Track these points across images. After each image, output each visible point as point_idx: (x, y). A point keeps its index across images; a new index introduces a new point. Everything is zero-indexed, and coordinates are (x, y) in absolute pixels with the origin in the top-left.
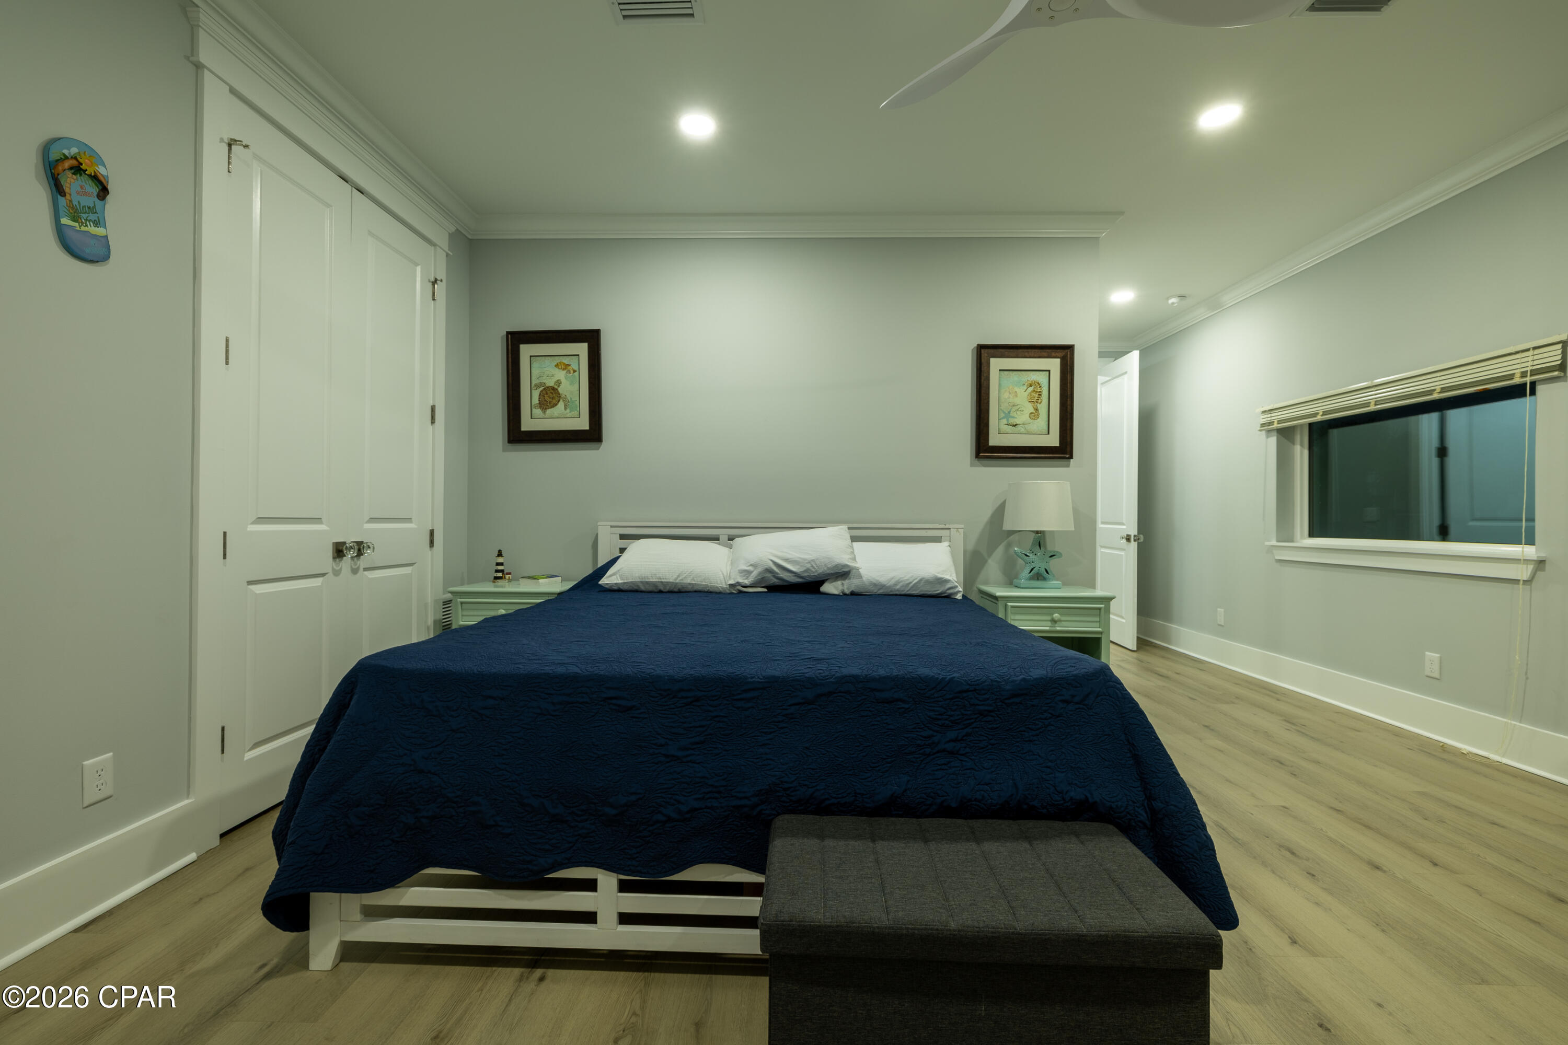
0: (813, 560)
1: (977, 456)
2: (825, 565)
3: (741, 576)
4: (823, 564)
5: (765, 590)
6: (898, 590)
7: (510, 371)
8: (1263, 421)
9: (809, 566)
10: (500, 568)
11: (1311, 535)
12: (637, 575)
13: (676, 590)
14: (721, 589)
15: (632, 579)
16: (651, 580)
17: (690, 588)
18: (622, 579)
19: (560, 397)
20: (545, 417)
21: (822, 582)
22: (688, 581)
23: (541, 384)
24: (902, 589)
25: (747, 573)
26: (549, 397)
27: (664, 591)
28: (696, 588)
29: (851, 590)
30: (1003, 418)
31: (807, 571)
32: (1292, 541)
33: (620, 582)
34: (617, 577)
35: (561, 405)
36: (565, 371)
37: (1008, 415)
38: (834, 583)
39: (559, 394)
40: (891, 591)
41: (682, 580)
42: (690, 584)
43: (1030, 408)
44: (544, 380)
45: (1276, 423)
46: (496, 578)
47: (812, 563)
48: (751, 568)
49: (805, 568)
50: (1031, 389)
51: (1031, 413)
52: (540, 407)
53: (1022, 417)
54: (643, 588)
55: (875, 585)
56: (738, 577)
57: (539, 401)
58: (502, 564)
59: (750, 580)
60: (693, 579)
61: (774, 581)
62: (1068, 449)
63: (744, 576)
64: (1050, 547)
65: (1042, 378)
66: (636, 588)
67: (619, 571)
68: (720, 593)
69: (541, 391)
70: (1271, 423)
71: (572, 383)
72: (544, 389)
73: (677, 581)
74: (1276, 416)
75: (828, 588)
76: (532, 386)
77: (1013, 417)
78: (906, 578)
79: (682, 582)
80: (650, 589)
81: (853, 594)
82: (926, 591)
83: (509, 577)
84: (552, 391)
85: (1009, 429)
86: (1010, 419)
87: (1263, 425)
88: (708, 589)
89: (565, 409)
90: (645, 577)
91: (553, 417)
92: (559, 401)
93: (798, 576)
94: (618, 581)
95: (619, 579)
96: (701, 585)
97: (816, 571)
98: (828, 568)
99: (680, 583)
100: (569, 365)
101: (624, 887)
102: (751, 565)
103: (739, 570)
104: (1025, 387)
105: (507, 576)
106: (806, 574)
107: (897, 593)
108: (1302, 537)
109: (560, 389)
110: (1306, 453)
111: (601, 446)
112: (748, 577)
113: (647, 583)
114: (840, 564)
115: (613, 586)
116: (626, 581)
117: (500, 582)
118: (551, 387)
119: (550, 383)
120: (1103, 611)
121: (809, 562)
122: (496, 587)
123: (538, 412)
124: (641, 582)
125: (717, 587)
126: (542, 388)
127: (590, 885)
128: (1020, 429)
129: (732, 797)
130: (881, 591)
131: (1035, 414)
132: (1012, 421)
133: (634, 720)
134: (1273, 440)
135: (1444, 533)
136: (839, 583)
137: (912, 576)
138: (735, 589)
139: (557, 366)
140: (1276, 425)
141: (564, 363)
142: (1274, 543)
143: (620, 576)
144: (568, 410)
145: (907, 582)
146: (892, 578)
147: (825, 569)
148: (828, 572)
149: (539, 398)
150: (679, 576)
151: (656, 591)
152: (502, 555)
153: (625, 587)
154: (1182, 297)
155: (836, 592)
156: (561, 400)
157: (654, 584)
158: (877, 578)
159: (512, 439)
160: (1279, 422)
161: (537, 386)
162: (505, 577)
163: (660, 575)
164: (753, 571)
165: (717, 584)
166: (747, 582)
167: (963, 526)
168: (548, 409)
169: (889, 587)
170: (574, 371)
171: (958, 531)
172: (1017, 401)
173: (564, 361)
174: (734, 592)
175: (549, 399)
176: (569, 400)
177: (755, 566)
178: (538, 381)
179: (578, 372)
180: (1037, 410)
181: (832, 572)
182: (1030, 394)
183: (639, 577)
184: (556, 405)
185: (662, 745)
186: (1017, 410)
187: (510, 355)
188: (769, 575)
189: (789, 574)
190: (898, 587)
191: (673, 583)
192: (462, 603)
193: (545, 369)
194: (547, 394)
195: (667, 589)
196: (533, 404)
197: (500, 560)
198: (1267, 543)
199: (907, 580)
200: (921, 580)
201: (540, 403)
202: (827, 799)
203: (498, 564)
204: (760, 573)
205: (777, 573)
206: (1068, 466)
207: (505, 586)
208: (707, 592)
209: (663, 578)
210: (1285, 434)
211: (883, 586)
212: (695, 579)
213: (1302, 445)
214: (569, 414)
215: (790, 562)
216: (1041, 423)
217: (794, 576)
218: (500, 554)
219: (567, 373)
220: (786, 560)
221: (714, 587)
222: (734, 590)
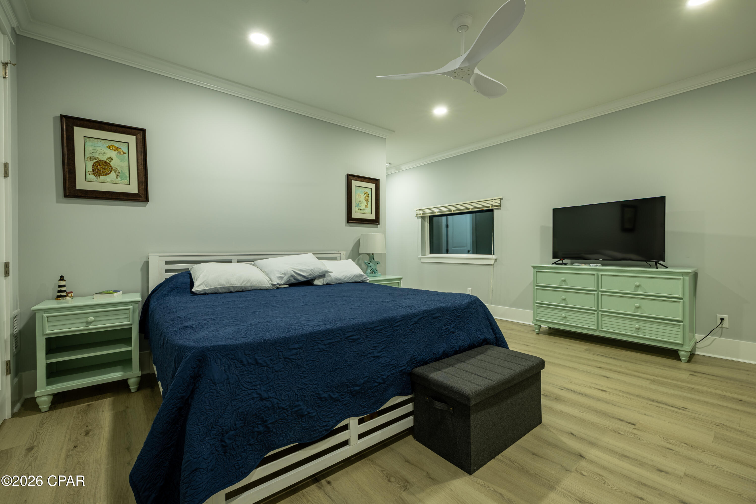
0: (312, 270)
1: (348, 222)
2: (318, 272)
3: (278, 280)
4: (317, 271)
5: (288, 286)
6: (346, 281)
7: (65, 145)
8: (416, 213)
9: (311, 272)
10: (63, 289)
11: (430, 253)
12: (217, 284)
13: (241, 290)
14: (267, 287)
15: (216, 286)
16: (226, 286)
17: (250, 288)
18: (206, 286)
19: (112, 169)
20: (99, 181)
21: (314, 279)
22: (249, 284)
23: (94, 158)
24: (347, 280)
25: (281, 278)
26: (101, 167)
27: (233, 291)
28: (253, 288)
29: (327, 283)
30: (356, 206)
31: (310, 274)
32: (425, 255)
33: (206, 289)
34: (203, 286)
35: (113, 174)
36: (116, 152)
37: (358, 205)
38: (319, 280)
39: (111, 167)
40: (343, 281)
41: (245, 284)
42: (250, 286)
43: (365, 203)
44: (97, 155)
45: (421, 214)
46: (58, 297)
47: (312, 271)
48: (282, 275)
49: (309, 274)
50: (365, 195)
51: (366, 205)
52: (94, 174)
53: (363, 207)
54: (220, 291)
55: (337, 279)
56: (277, 280)
57: (92, 169)
58: (64, 286)
59: (283, 281)
60: (251, 283)
61: (294, 281)
62: (378, 221)
63: (280, 280)
64: (376, 260)
65: (369, 191)
66: (216, 291)
67: (203, 282)
68: (267, 289)
69: (95, 163)
70: (420, 214)
71: (122, 161)
72: (97, 161)
73: (242, 285)
74: (422, 212)
75: (316, 282)
76: (86, 158)
77: (360, 206)
78: (349, 275)
79: (245, 285)
80: (224, 291)
81: (327, 284)
82: (356, 280)
83: (71, 295)
84: (105, 164)
85: (358, 211)
86: (359, 207)
87: (417, 215)
88: (260, 288)
89: (117, 177)
90: (222, 284)
91: (105, 182)
92: (111, 171)
93: (305, 278)
94: (205, 288)
95: (205, 287)
96: (256, 286)
97: (314, 275)
98: (320, 273)
99: (244, 286)
100: (120, 148)
101: (361, 422)
102: (283, 274)
103: (277, 277)
104: (364, 194)
105: (70, 295)
106: (309, 277)
107: (345, 282)
108: (428, 254)
109: (111, 163)
110: (429, 225)
111: (146, 205)
112: (282, 280)
113: (224, 288)
114: (325, 271)
115: (201, 291)
116: (210, 288)
117: (64, 299)
118: (104, 161)
119: (104, 158)
120: (400, 283)
121: (311, 271)
122: (58, 303)
123: (92, 177)
124: (220, 288)
125: (265, 287)
126: (95, 161)
127: (346, 427)
128: (362, 211)
129: (399, 367)
130: (339, 282)
131: (367, 206)
132: (360, 208)
133: (359, 344)
134: (420, 220)
135: (447, 252)
136: (321, 280)
137: (351, 275)
138: (276, 287)
139: (109, 147)
140: (421, 215)
141: (115, 147)
142: (421, 256)
143: (205, 285)
144: (119, 179)
145: (349, 277)
146: (343, 276)
147: (318, 273)
148: (319, 275)
149: (93, 168)
150: (243, 282)
151: (228, 292)
152: (64, 279)
153: (209, 292)
154: (390, 164)
155: (321, 284)
156: (113, 171)
157: (228, 288)
158: (337, 276)
159: (68, 194)
160: (423, 214)
161: (90, 159)
162: (68, 296)
163: (232, 283)
164: (284, 277)
165: (265, 285)
166: (281, 282)
167: (345, 252)
168: (101, 176)
169: (343, 279)
170: (124, 153)
171: (343, 254)
172: (361, 199)
173: (115, 145)
174: (275, 288)
175: (102, 169)
176: (120, 172)
177: (285, 274)
178: (91, 155)
179: (127, 154)
180: (367, 204)
181: (321, 274)
182: (365, 197)
183: (218, 285)
184: (109, 174)
185: (371, 353)
186: (361, 203)
187: (65, 133)
188: (292, 278)
189: (301, 277)
190: (346, 279)
191: (240, 286)
192: (48, 317)
193: (98, 148)
194: (100, 165)
195: (236, 290)
196: (87, 171)
197: (63, 283)
198: (419, 256)
199: (349, 276)
200: (354, 276)
201: (93, 171)
202: (427, 358)
203: (60, 286)
204: (288, 278)
205: (296, 277)
206: (377, 227)
207: (68, 302)
208: (259, 290)
209: (234, 284)
210: (423, 218)
211: (340, 279)
212: (253, 283)
213: (428, 222)
214: (119, 182)
215: (301, 271)
216: (368, 210)
217: (303, 278)
218: (62, 279)
219: (117, 153)
220: (299, 270)
221: (263, 287)
222: (274, 287)
